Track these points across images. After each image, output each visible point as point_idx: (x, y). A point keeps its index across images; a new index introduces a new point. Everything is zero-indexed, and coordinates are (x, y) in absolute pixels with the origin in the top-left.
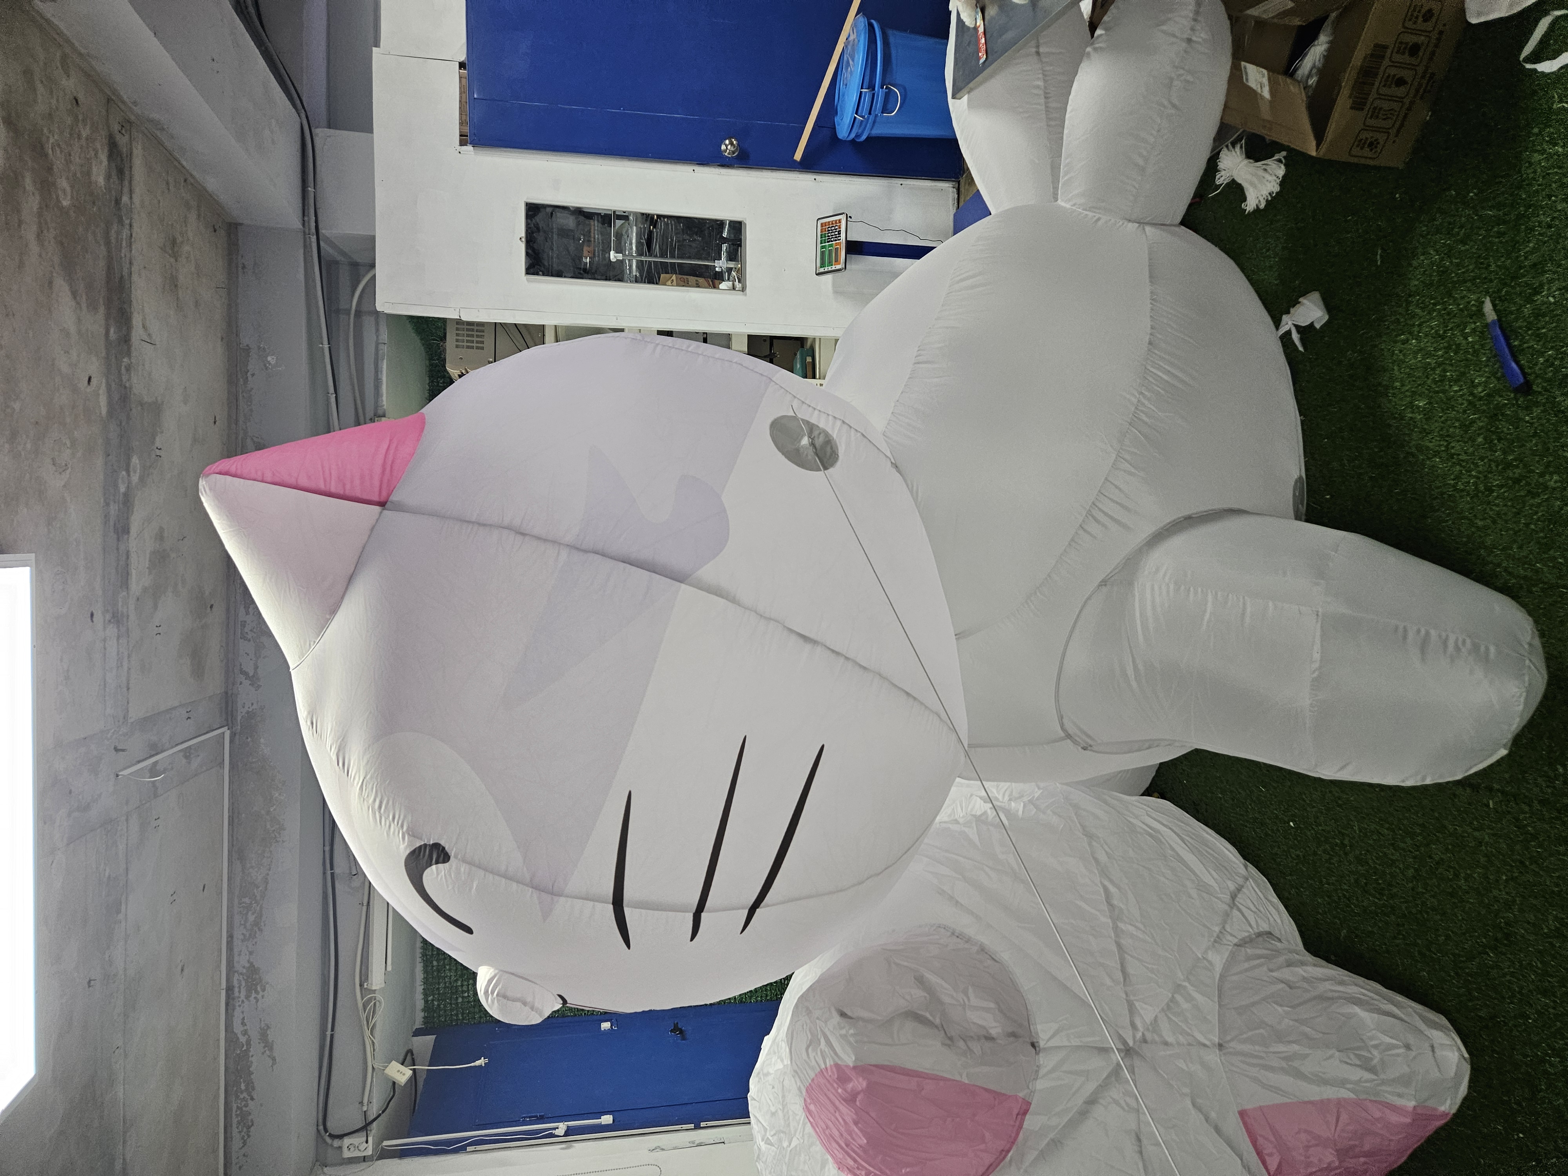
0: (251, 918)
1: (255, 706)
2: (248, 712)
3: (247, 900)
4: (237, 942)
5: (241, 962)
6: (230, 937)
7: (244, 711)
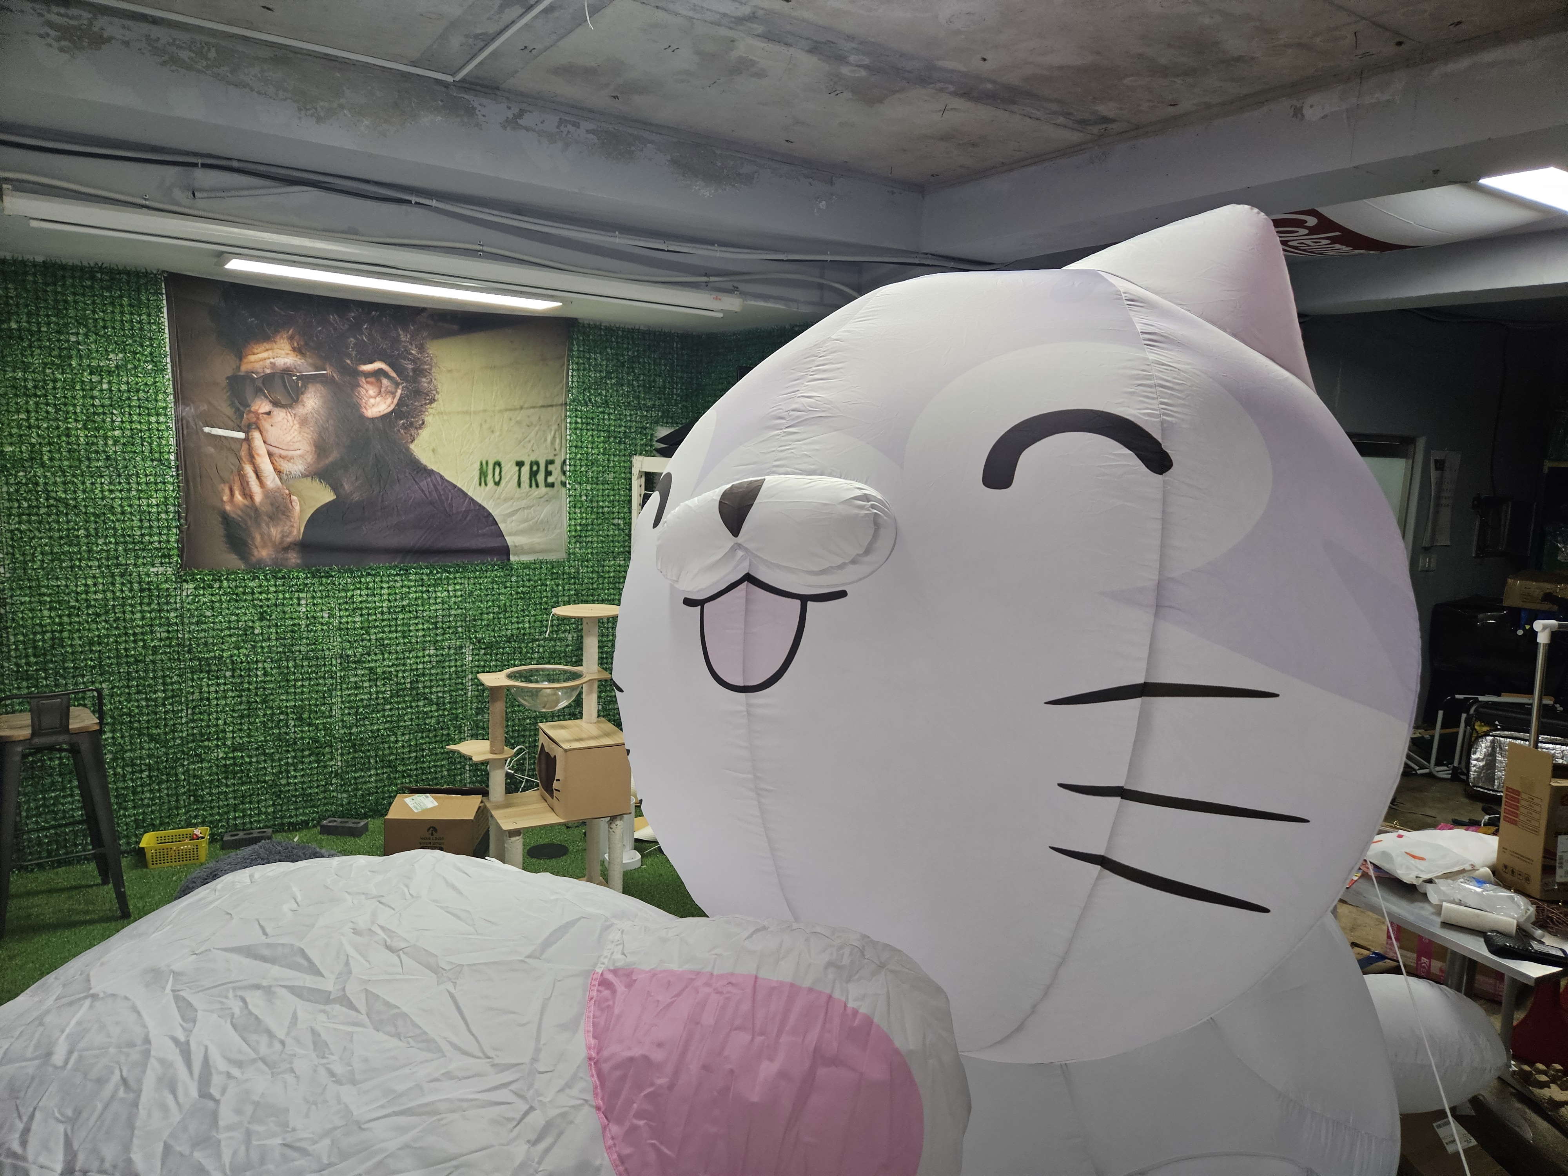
0: (184, 55)
1: (480, 117)
2: (474, 108)
3: (212, 54)
4: (145, 28)
5: (111, 27)
6: (155, 21)
7: (476, 104)
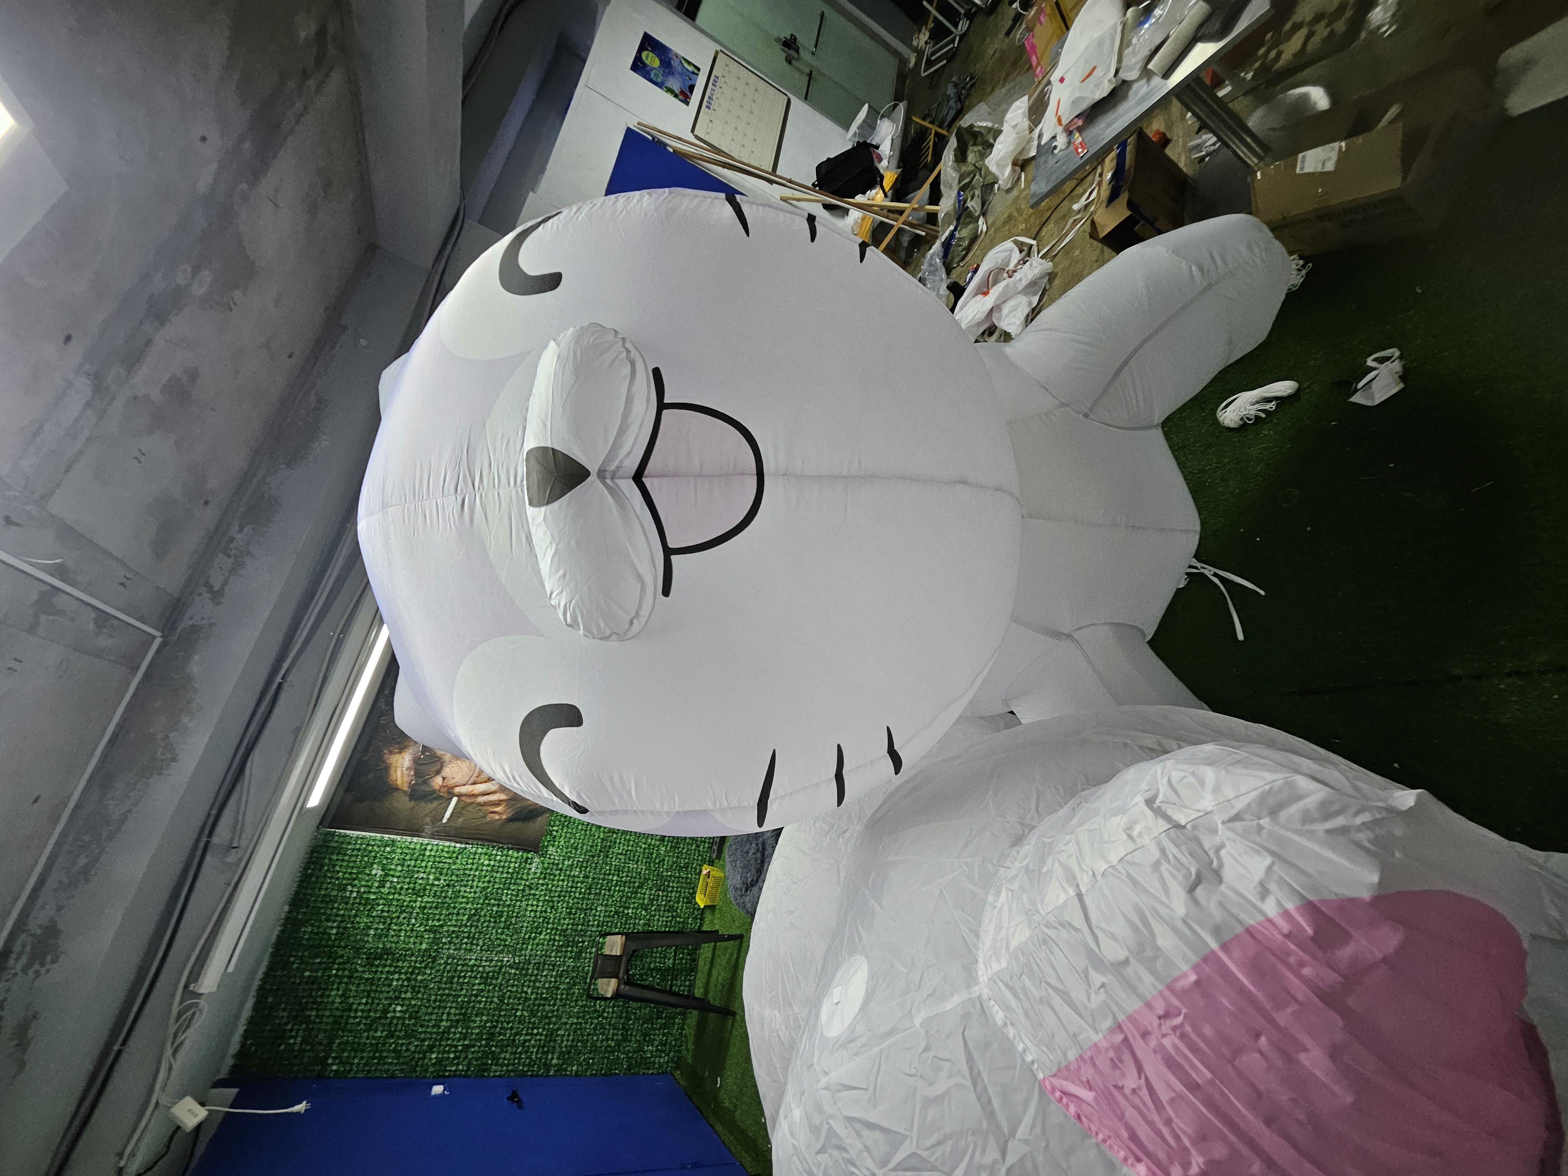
1: (204, 622)
2: (193, 626)
3: (87, 838)
4: (46, 893)
5: (40, 918)
6: (42, 881)
7: (191, 623)
